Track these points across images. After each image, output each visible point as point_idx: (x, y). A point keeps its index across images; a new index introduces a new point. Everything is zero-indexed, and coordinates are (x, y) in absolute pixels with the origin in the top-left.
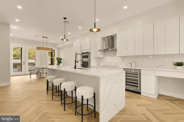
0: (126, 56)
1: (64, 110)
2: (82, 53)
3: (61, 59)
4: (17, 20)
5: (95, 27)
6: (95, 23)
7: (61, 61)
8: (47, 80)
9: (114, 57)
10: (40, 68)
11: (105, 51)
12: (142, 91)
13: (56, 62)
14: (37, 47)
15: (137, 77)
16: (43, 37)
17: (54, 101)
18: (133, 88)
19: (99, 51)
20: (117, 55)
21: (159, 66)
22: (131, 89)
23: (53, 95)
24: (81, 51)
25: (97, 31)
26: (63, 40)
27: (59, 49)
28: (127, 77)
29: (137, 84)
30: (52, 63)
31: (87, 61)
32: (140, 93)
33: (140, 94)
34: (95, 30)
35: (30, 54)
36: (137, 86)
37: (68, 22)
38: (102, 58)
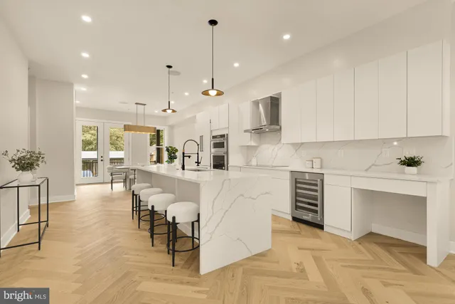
0: (302, 144)
1: (151, 244)
2: (214, 137)
3: (177, 151)
4: (85, 76)
5: (213, 87)
6: (213, 79)
7: (177, 154)
8: (133, 191)
9: (279, 145)
10: (128, 168)
11: (258, 131)
12: (326, 222)
13: (165, 156)
14: (125, 126)
15: (316, 191)
16: (137, 104)
17: (142, 230)
18: (308, 216)
19: (246, 131)
20: (283, 141)
21: (370, 167)
22: (305, 218)
23: (139, 219)
24: (211, 131)
25: (218, 95)
26: (165, 111)
27: (172, 127)
28: (299, 191)
29: (316, 205)
30: (159, 160)
31: (222, 154)
32: (321, 227)
33: (323, 229)
34: (213, 93)
35: (119, 139)
36: (316, 212)
37: (177, 73)
38: (255, 148)
